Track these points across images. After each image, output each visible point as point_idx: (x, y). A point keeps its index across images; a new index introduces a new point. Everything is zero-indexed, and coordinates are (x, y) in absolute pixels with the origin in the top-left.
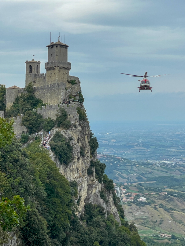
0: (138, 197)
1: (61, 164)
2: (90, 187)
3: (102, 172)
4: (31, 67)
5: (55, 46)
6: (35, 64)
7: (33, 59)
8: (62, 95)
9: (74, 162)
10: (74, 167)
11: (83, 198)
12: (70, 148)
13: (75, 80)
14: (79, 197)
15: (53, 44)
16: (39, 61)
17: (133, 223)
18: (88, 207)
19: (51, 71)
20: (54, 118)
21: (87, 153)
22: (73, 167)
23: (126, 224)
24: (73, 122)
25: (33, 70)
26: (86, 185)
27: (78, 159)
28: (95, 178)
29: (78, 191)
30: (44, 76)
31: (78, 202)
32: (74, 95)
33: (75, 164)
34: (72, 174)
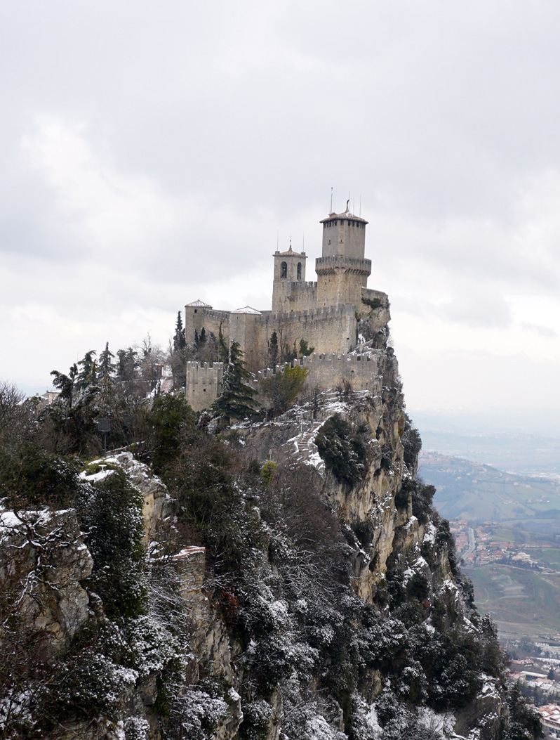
0: (514, 551)
2: (399, 533)
4: (284, 266)
5: (339, 222)
6: (294, 259)
7: (291, 249)
8: (348, 331)
9: (369, 479)
10: (368, 491)
11: (383, 556)
14: (374, 555)
15: (333, 217)
16: (303, 254)
22: (363, 489)
25: (289, 273)
26: (391, 527)
27: (377, 473)
28: (410, 514)
29: (373, 542)
30: (313, 287)
31: (373, 565)
32: (376, 331)
33: (370, 484)
34: (361, 504)
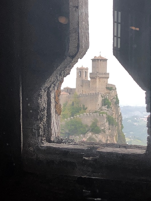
4: (80, 72)
6: (84, 70)
7: (82, 66)
8: (99, 102)
13: (112, 87)
15: (95, 58)
19: (93, 80)
24: (102, 128)
25: (82, 75)
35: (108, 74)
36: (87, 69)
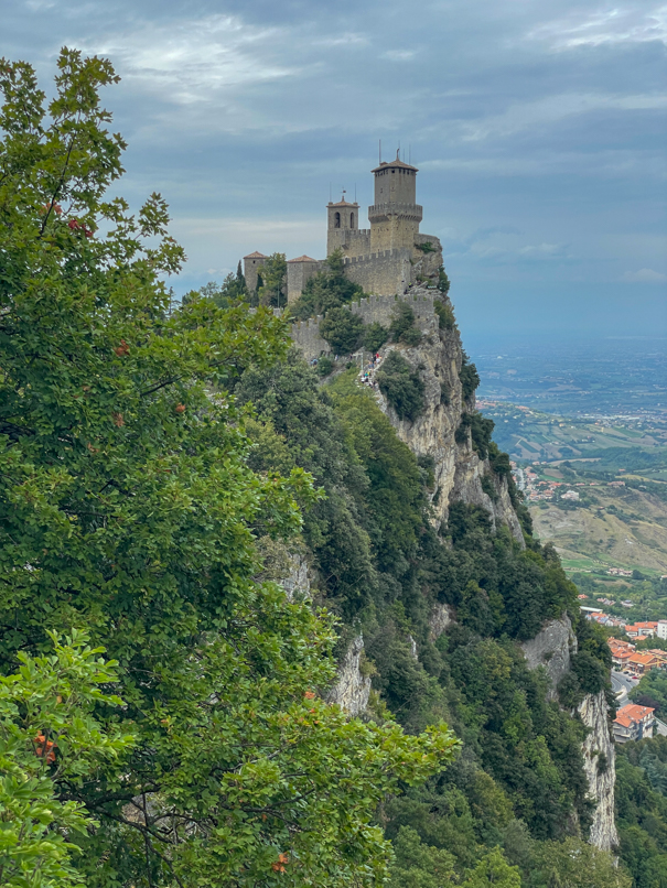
0: (563, 489)
1: (401, 419)
2: (461, 468)
3: (487, 437)
4: (338, 215)
5: (390, 171)
6: (347, 209)
7: (343, 200)
8: (403, 274)
9: (429, 416)
10: (428, 427)
11: (445, 491)
12: (419, 385)
13: (430, 244)
14: (436, 489)
15: (384, 166)
16: (356, 204)
17: (551, 544)
18: (456, 510)
19: (379, 224)
20: (387, 324)
21: (455, 396)
22: (424, 425)
23: (536, 546)
24: (426, 332)
25: (343, 222)
26: (452, 462)
27: (437, 408)
28: (470, 450)
29: (436, 477)
30: (366, 235)
31: (436, 499)
32: (429, 274)
33: (430, 420)
34: (422, 440)
35: (420, 208)
36: (355, 207)
